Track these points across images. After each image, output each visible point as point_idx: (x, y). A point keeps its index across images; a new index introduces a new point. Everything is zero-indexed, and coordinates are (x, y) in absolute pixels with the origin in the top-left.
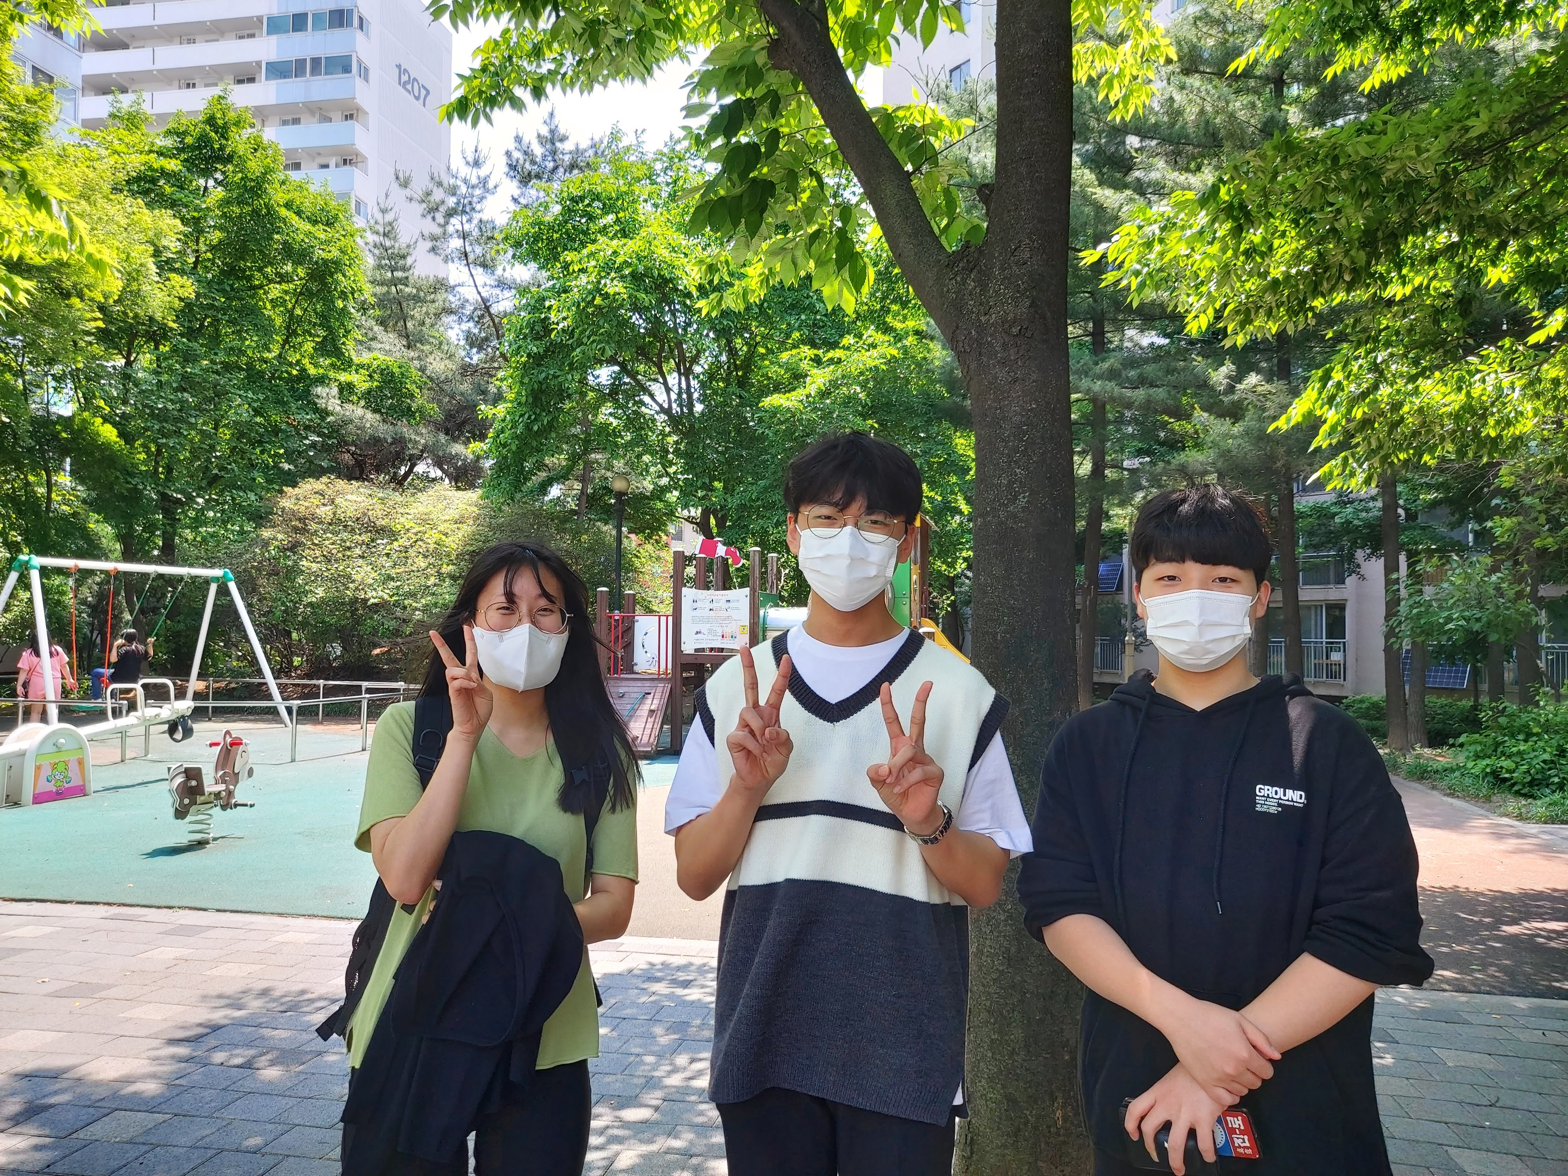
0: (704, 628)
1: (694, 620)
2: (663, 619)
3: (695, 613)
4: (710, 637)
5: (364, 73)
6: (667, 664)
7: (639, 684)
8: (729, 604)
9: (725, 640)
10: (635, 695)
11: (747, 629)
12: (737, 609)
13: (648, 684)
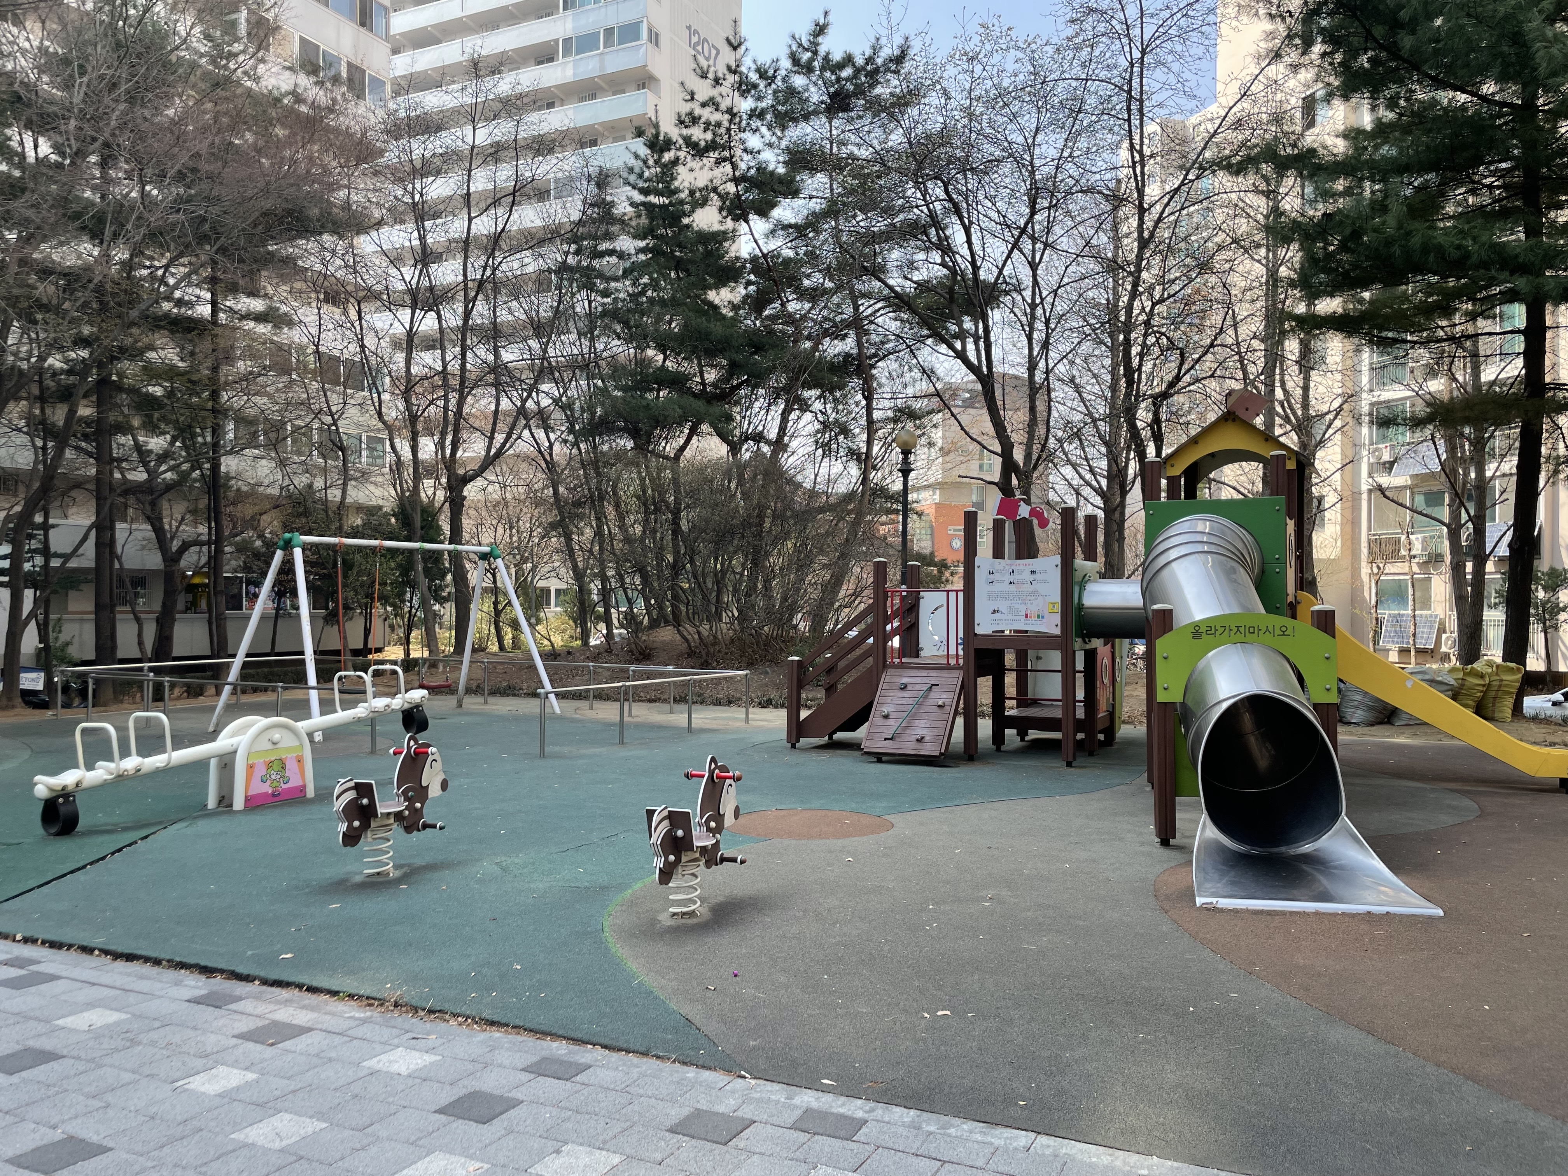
0: (1003, 606)
1: (992, 596)
2: (952, 595)
3: (991, 587)
4: (1010, 617)
5: (655, 38)
6: (956, 650)
7: (924, 673)
8: (1033, 576)
9: (1029, 621)
10: (918, 687)
11: (1058, 608)
12: (1045, 581)
13: (933, 673)
